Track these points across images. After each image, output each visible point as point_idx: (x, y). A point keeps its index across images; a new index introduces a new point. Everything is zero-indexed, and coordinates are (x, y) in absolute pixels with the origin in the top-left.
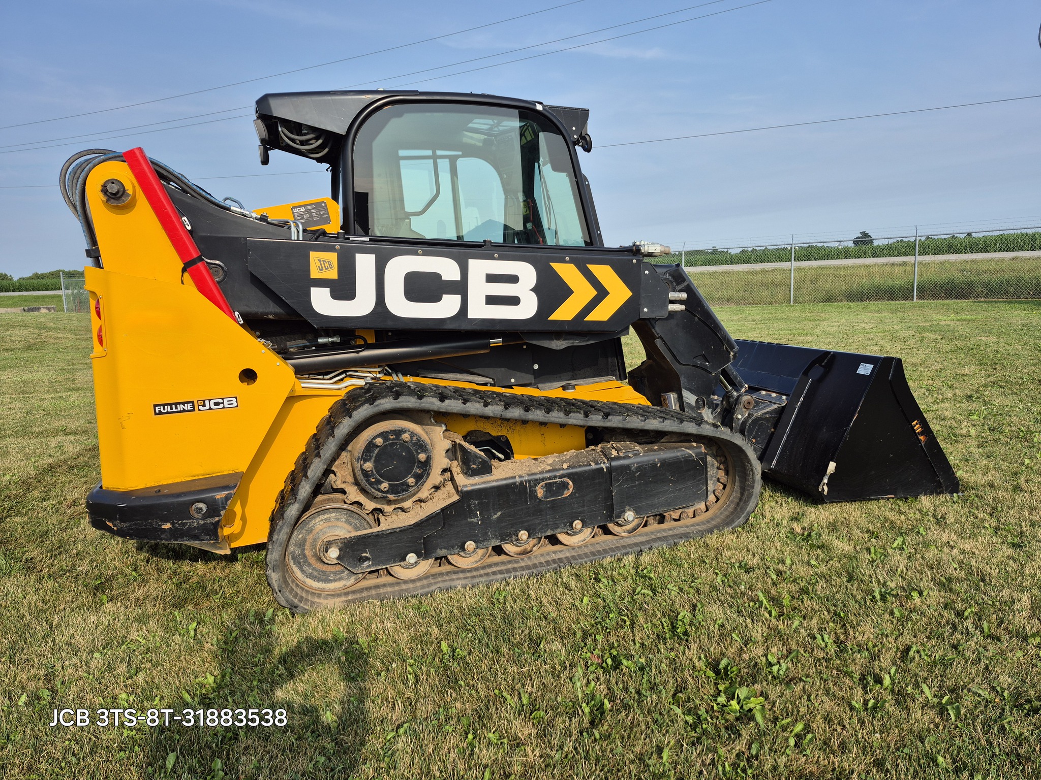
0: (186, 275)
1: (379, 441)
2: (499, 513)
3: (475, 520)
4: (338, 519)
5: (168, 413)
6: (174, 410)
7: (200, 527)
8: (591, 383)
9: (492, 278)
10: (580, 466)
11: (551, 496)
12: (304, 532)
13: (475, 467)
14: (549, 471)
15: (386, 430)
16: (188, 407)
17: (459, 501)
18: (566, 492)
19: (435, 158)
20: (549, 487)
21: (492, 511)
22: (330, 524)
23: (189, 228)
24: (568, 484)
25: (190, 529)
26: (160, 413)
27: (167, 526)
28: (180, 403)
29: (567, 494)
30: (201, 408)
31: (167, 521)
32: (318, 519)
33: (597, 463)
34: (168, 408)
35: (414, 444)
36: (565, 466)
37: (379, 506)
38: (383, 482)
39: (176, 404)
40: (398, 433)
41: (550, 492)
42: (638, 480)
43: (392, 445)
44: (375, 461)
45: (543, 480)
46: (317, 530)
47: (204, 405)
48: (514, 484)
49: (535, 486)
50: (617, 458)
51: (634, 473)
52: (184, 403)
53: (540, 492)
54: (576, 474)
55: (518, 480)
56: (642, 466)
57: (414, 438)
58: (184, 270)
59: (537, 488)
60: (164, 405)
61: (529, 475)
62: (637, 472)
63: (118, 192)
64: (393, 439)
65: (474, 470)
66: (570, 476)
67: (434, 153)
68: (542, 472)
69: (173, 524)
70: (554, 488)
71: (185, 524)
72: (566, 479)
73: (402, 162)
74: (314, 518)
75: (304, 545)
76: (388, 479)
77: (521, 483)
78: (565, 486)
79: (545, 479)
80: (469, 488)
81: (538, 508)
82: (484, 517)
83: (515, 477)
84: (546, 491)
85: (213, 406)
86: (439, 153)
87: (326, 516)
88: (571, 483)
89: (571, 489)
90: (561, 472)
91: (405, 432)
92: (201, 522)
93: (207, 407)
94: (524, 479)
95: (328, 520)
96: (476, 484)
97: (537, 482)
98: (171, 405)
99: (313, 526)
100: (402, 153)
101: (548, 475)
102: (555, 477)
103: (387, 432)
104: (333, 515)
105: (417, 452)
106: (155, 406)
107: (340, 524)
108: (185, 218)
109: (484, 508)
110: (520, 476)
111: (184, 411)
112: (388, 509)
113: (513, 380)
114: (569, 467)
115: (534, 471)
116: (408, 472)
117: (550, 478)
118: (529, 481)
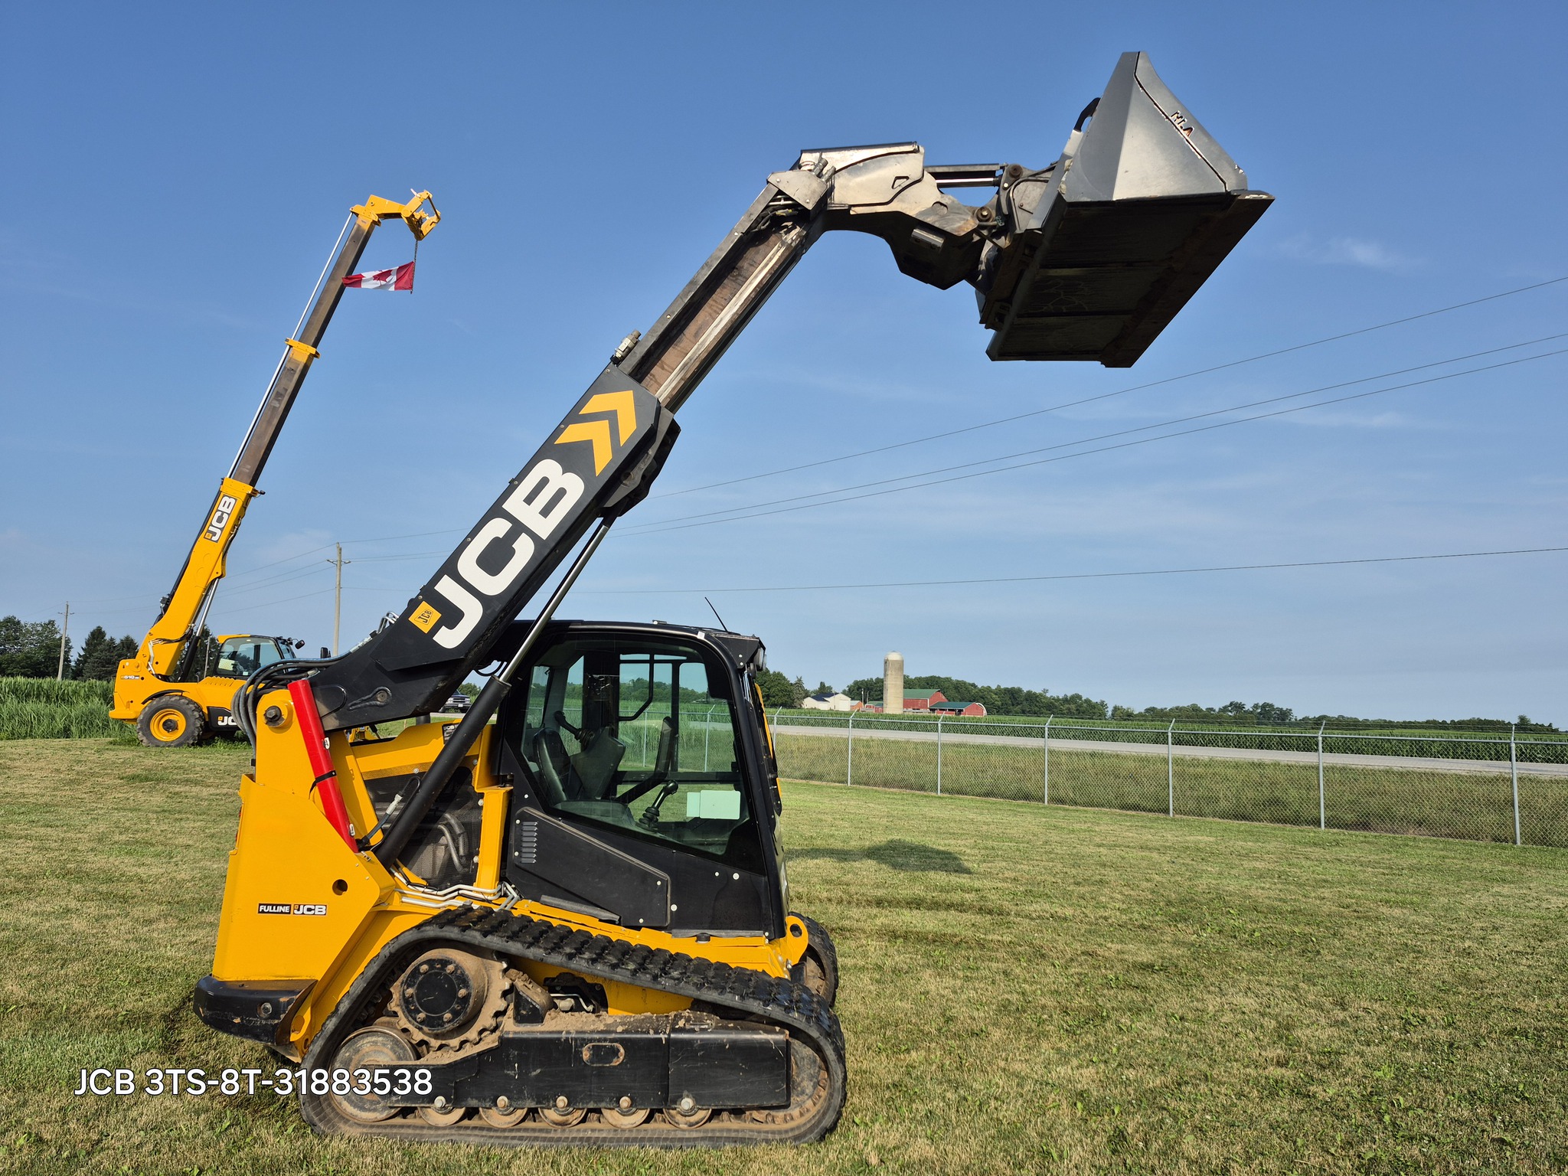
0: (316, 789)
1: (425, 968)
2: (538, 1071)
3: (511, 1073)
4: (384, 1045)
5: (268, 912)
6: (274, 910)
7: (264, 1028)
8: (733, 936)
9: (529, 500)
10: (637, 1032)
11: (597, 1063)
12: (351, 1050)
13: (524, 1013)
14: (602, 1032)
15: (433, 958)
16: (286, 909)
17: (497, 1048)
18: (615, 1060)
19: (652, 662)
20: (596, 1050)
21: (531, 1066)
22: (376, 1048)
23: (328, 747)
24: (619, 1051)
25: (255, 1027)
26: (263, 912)
27: (237, 1021)
28: (280, 905)
29: (616, 1062)
30: (296, 912)
31: (239, 1016)
32: (366, 1041)
33: (656, 1032)
34: (270, 908)
35: (458, 978)
36: (620, 1029)
37: (426, 1038)
38: (421, 1012)
39: (277, 905)
40: (445, 963)
41: (597, 1056)
42: (701, 1061)
43: (437, 974)
44: (418, 989)
45: (591, 1041)
46: (364, 1052)
47: (299, 910)
48: (559, 1039)
49: (582, 1046)
50: (682, 1030)
51: (697, 1052)
52: (283, 905)
53: (586, 1055)
54: (630, 1040)
55: (564, 1036)
56: (707, 1044)
57: (459, 972)
58: (314, 785)
59: (584, 1049)
60: (267, 905)
61: (578, 1032)
62: (699, 1051)
63: (276, 716)
64: (438, 969)
65: (523, 1016)
66: (622, 1041)
67: (652, 657)
68: (592, 1032)
69: (242, 1019)
70: (603, 1053)
71: (250, 1021)
72: (616, 1044)
73: (622, 666)
74: (363, 1038)
75: (349, 1065)
76: (426, 1010)
77: (567, 1039)
78: (615, 1052)
79: (594, 1040)
80: (511, 1036)
81: (582, 1073)
82: (521, 1071)
83: (562, 1032)
84: (593, 1055)
85: (306, 912)
86: (657, 657)
87: (374, 1039)
88: (622, 1050)
89: (622, 1058)
90: (613, 1036)
91: (451, 963)
92: (264, 1022)
93: (301, 912)
94: (570, 1036)
95: (375, 1043)
96: (519, 1033)
97: (585, 1041)
98: (273, 905)
99: (361, 1046)
100: (623, 657)
101: (597, 1036)
102: (605, 1040)
103: (434, 960)
104: (380, 1039)
105: (459, 985)
106: (260, 905)
107: (385, 1050)
108: (327, 739)
109: (523, 1061)
110: (568, 1032)
111: (282, 912)
112: (435, 1043)
113: (641, 921)
114: (622, 1032)
115: (586, 1028)
116: (446, 1007)
117: (599, 1040)
118: (576, 1039)
